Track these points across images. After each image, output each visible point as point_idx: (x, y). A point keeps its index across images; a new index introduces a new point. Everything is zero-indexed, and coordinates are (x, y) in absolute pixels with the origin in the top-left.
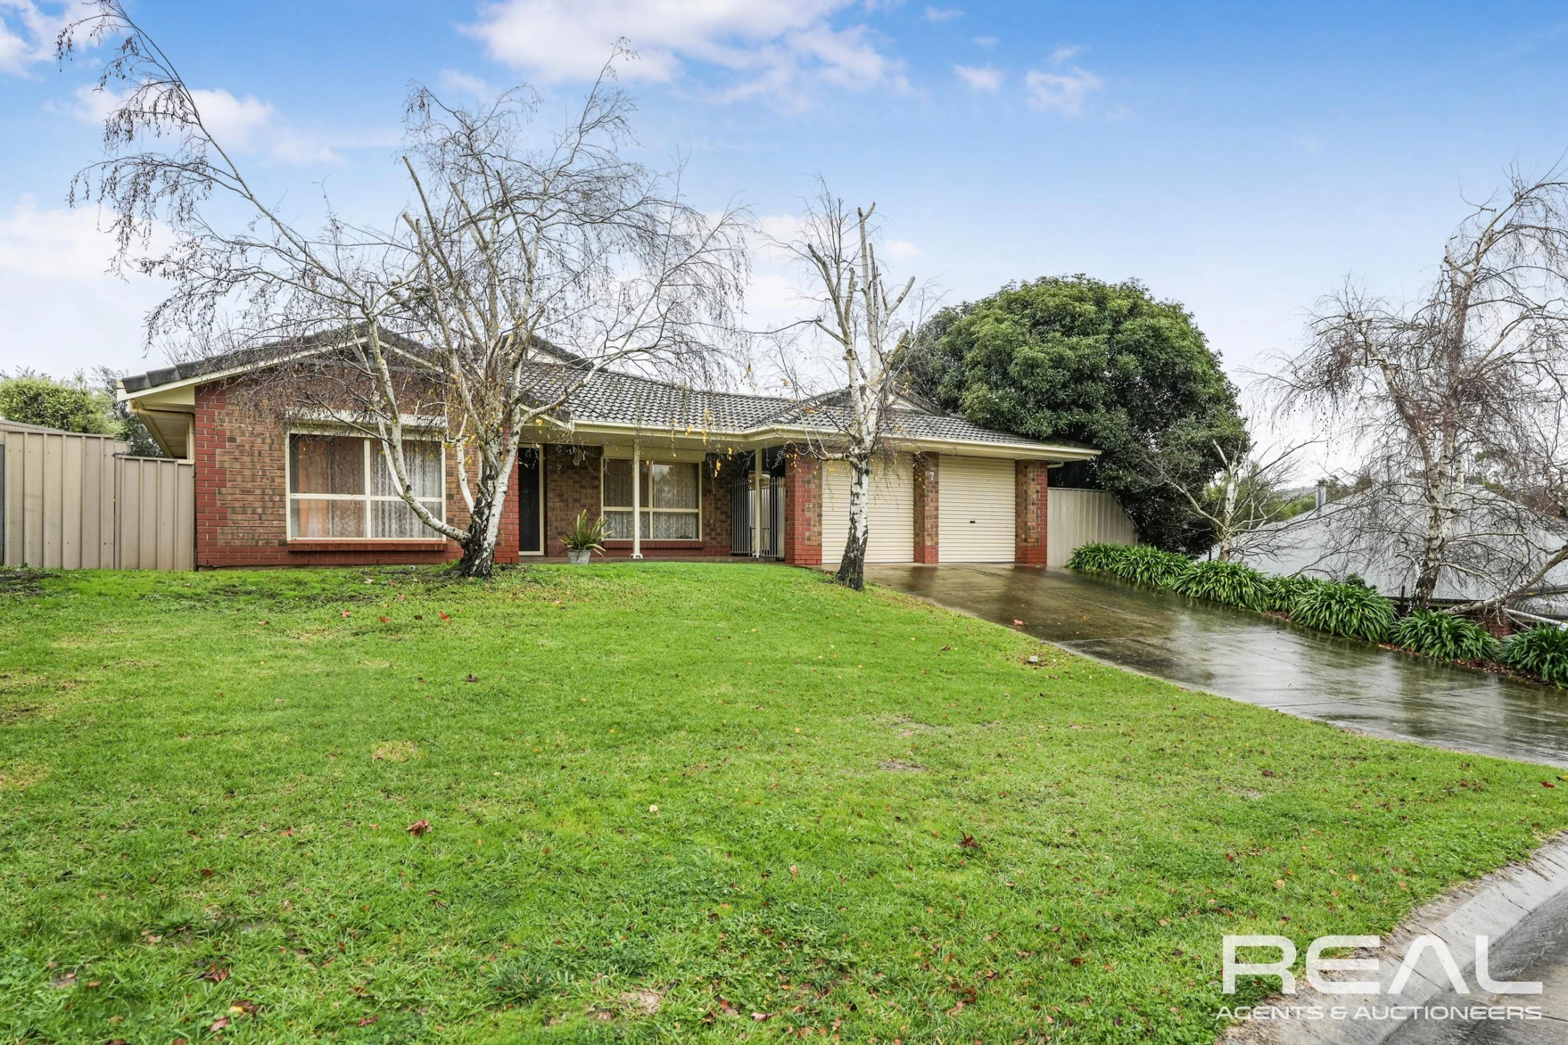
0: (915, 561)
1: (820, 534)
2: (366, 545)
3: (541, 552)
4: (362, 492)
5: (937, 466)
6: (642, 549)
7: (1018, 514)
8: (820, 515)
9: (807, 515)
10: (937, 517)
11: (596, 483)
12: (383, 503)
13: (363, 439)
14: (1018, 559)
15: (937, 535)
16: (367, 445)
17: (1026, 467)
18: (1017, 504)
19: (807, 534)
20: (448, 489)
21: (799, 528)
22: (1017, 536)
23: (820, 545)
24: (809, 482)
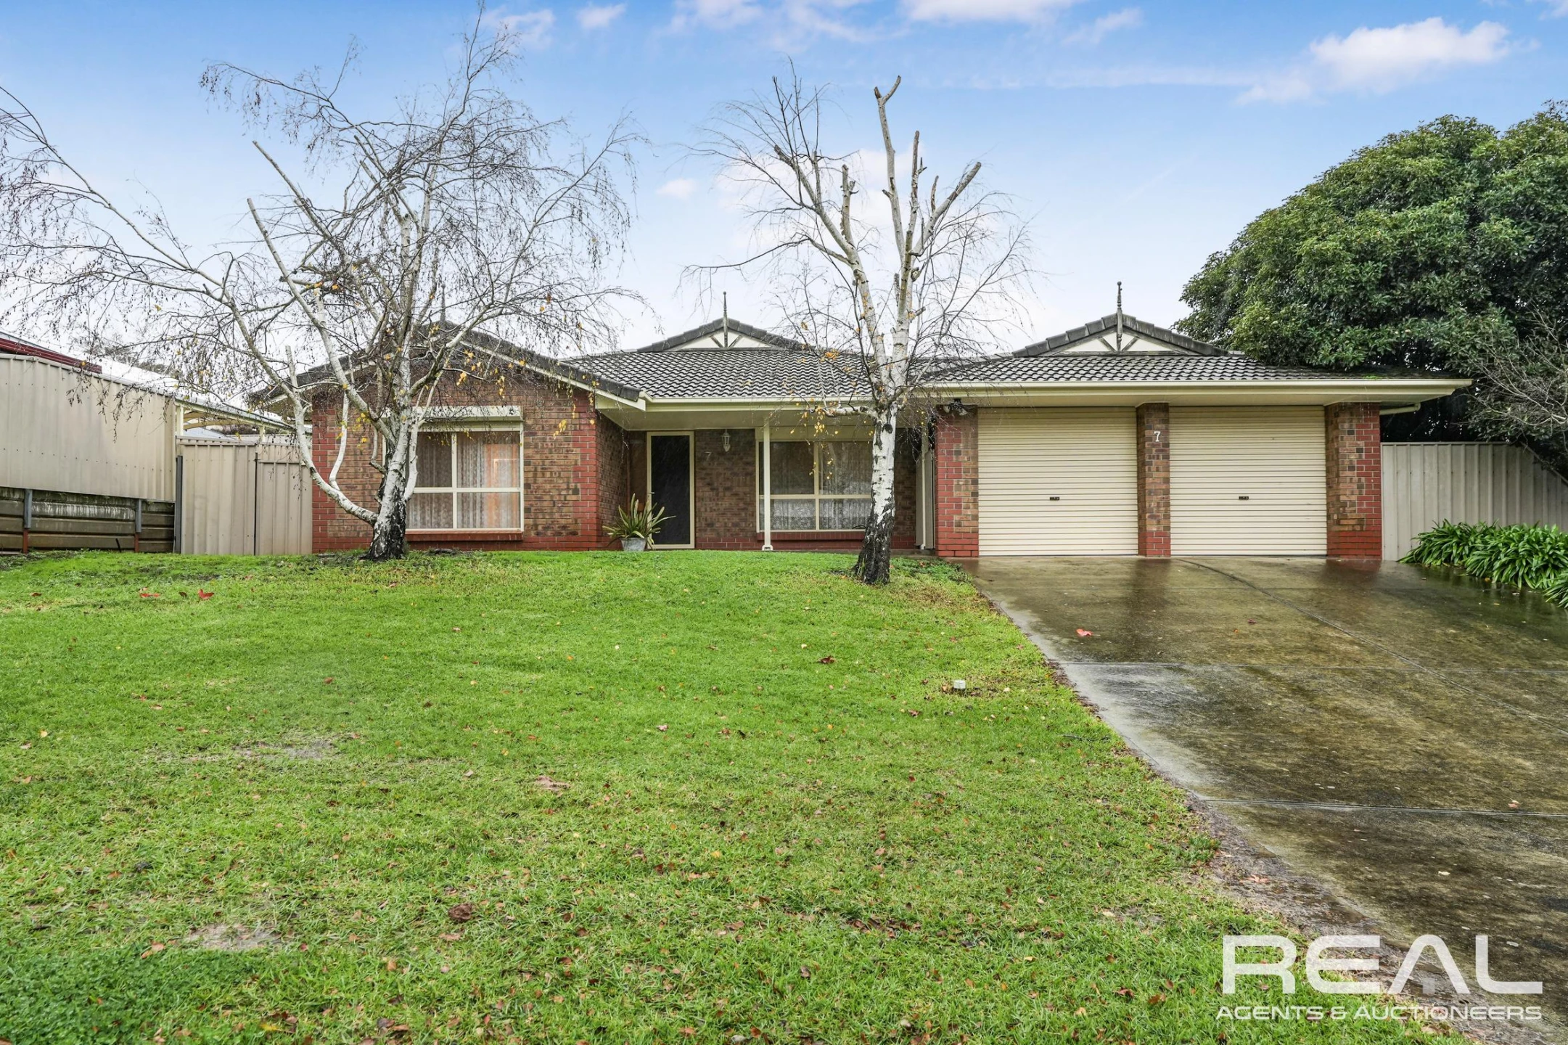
0: (1140, 553)
1: (976, 518)
2: (452, 535)
3: (692, 545)
4: (450, 485)
5: (1166, 421)
6: (773, 541)
7: (1330, 485)
8: (975, 494)
9: (956, 494)
10: (1167, 492)
11: (750, 469)
12: (474, 494)
13: (449, 434)
14: (1332, 551)
15: (1167, 516)
16: (454, 439)
17: (1337, 415)
18: (1328, 471)
19: (956, 518)
20: (526, 478)
21: (944, 511)
22: (1328, 517)
23: (976, 532)
24: (958, 453)
